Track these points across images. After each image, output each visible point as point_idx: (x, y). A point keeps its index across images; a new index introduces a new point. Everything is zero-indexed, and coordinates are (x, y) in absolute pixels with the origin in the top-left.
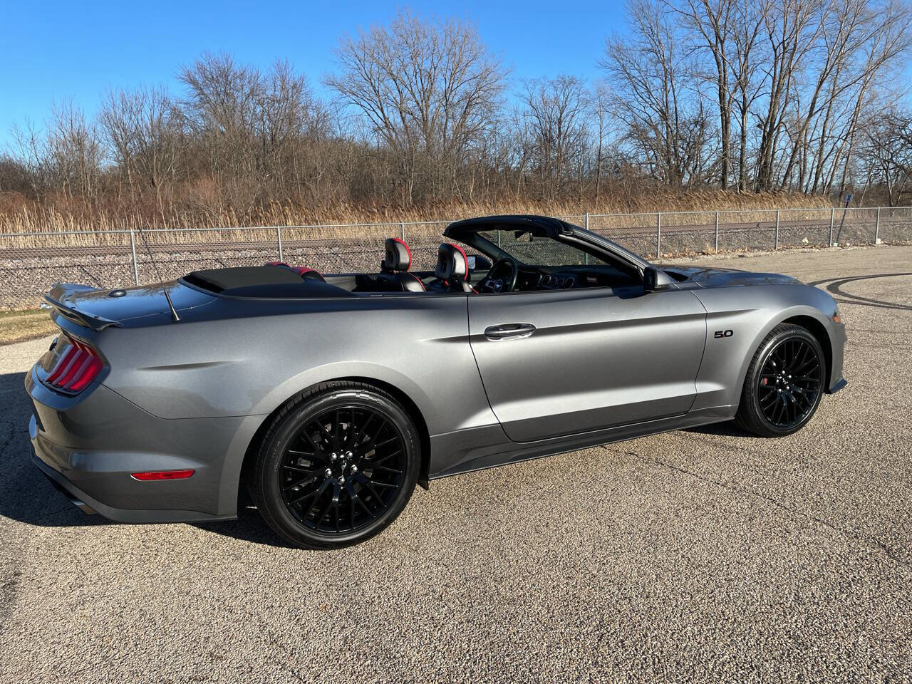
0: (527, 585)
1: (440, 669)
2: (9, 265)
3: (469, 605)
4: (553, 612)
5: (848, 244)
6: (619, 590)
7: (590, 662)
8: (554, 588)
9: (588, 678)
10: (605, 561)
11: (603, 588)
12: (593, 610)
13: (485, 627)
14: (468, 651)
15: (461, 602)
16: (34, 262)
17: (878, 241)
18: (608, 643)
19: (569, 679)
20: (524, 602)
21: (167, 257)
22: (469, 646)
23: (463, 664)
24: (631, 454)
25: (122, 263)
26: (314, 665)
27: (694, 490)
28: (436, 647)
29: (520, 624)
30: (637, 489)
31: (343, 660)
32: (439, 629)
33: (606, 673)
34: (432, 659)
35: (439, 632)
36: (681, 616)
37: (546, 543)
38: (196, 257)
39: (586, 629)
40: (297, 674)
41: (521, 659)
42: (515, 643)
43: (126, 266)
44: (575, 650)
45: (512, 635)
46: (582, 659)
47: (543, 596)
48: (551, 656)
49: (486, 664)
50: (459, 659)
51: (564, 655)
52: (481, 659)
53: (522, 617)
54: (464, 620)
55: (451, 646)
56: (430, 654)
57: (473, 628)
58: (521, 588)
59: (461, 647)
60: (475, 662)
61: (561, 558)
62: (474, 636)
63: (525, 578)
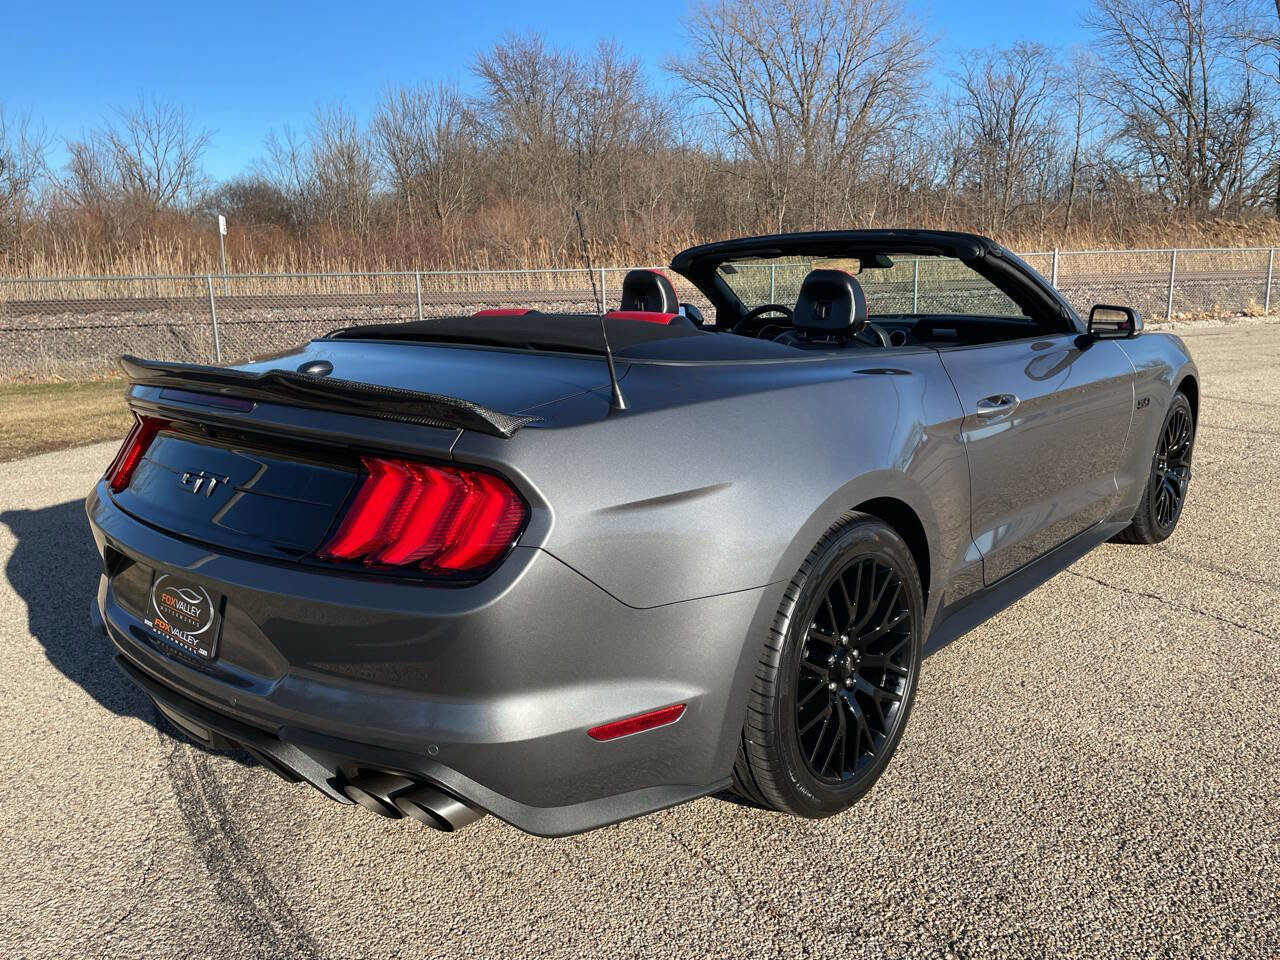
0: (999, 762)
1: (878, 858)
2: (269, 316)
3: (914, 780)
4: (1043, 802)
6: (1147, 783)
7: (1108, 876)
8: (1041, 770)
9: (1107, 897)
10: (1120, 742)
11: (1121, 778)
12: (1106, 806)
13: (940, 810)
14: (918, 840)
15: (900, 774)
16: (298, 313)
18: (1134, 853)
19: (1076, 894)
20: (997, 785)
22: (918, 833)
23: (913, 856)
24: (1150, 596)
26: (700, 831)
27: (1259, 653)
28: (870, 829)
29: (993, 813)
30: (1164, 645)
31: (739, 829)
32: (872, 806)
33: (1135, 894)
34: (865, 842)
35: (873, 809)
36: (1250, 827)
37: (1024, 708)
39: (1098, 830)
40: (678, 838)
41: (1000, 859)
42: (988, 837)
44: (1083, 857)
45: (983, 826)
46: (1095, 870)
47: (1025, 779)
48: (1046, 861)
49: (947, 859)
50: (906, 848)
51: (1065, 861)
52: (938, 851)
53: (996, 804)
54: (907, 798)
55: (891, 830)
56: (862, 836)
57: (923, 810)
58: (991, 765)
59: (906, 832)
60: (930, 855)
61: (1050, 730)
62: (924, 820)
63: (995, 753)
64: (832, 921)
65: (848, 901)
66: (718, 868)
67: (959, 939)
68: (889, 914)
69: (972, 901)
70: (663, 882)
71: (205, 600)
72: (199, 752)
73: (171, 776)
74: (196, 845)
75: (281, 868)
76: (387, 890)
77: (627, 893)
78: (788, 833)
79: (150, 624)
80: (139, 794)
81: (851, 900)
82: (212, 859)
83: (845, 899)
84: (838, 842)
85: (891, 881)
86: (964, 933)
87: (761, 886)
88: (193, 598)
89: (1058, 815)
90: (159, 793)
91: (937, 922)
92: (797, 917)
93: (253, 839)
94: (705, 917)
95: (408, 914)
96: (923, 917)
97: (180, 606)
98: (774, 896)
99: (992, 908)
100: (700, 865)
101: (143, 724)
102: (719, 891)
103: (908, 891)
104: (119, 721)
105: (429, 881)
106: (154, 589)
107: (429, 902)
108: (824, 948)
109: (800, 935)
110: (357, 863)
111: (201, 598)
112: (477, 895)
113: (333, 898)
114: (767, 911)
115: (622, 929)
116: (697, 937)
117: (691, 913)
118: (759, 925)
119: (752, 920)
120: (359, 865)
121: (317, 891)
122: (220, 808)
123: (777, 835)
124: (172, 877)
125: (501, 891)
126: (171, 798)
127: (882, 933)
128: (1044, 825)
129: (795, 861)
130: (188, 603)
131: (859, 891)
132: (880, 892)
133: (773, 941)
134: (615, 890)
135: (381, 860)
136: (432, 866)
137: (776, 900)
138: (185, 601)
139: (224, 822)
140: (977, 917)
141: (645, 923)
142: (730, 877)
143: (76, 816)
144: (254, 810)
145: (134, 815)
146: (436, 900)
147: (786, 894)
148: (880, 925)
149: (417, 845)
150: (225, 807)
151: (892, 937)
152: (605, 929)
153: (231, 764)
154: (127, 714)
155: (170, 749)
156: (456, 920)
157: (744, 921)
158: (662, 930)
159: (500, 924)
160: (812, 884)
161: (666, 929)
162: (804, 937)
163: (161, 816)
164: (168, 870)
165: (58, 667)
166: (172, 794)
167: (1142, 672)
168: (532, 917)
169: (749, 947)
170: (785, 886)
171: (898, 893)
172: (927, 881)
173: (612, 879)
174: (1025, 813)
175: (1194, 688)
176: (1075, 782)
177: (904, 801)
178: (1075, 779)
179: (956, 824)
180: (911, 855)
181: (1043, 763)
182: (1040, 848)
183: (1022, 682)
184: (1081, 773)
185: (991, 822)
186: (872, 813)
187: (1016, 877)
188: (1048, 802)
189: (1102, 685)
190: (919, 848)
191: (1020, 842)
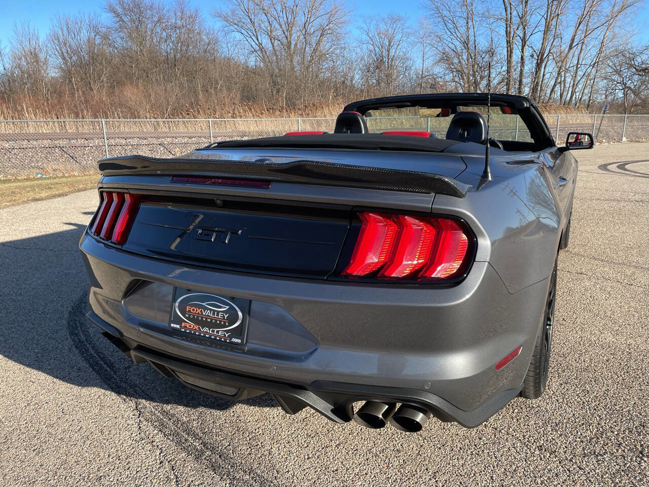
0: (586, 359)
1: (574, 415)
2: (7, 145)
4: (621, 376)
5: (604, 141)
8: (607, 361)
10: (628, 343)
11: (643, 360)
13: (581, 387)
14: (583, 403)
16: (25, 143)
17: (624, 139)
20: (595, 370)
21: (123, 141)
22: (581, 399)
23: (588, 411)
24: (581, 274)
28: (558, 401)
29: (605, 384)
34: (561, 408)
38: (145, 142)
41: (627, 407)
42: (613, 397)
45: (606, 392)
47: (605, 366)
49: (605, 411)
50: (582, 408)
53: (602, 380)
54: (561, 382)
55: (568, 400)
56: (557, 405)
57: (573, 388)
58: (584, 361)
59: (575, 400)
60: (595, 410)
61: (595, 341)
62: (578, 392)
63: (581, 355)
64: (579, 450)
65: (578, 439)
66: (503, 431)
67: (642, 449)
68: (602, 442)
69: (633, 430)
70: (482, 443)
71: (232, 308)
72: (155, 404)
73: (147, 420)
74: (198, 461)
75: (262, 467)
76: (337, 470)
77: (469, 452)
78: (522, 408)
79: (178, 326)
80: (133, 435)
81: (579, 438)
82: (214, 468)
83: (576, 438)
84: (549, 409)
85: (589, 426)
86: (642, 446)
87: (532, 438)
88: (221, 307)
89: (633, 382)
90: (148, 432)
91: (626, 443)
92: (561, 451)
93: (231, 452)
94: (519, 459)
95: (360, 483)
96: (618, 441)
97: (208, 313)
98: (542, 442)
99: (644, 432)
100: (493, 431)
101: (103, 391)
102: (514, 444)
103: (601, 430)
104: (86, 391)
105: (356, 461)
106: (177, 304)
107: (366, 474)
108: (588, 466)
109: (571, 460)
110: (306, 457)
111: (228, 307)
112: (390, 466)
113: (309, 480)
114: (545, 450)
115: (483, 473)
116: (523, 470)
117: (510, 458)
118: (548, 459)
119: (542, 456)
120: (308, 458)
121: (295, 477)
122: (195, 435)
123: (517, 410)
124: (197, 483)
125: (401, 461)
126: (157, 434)
127: (607, 453)
128: (631, 388)
129: (537, 422)
130: (214, 311)
131: (579, 434)
132: (589, 432)
133: (562, 466)
134: (461, 451)
135: (319, 453)
136: (351, 452)
137: (545, 444)
138: (211, 310)
139: (204, 444)
140: (641, 437)
141: (492, 467)
142: (513, 436)
143: (102, 454)
144: (217, 435)
145: (141, 448)
146: (369, 471)
147: (547, 440)
148: (602, 449)
149: (333, 441)
150: (198, 435)
151: (613, 454)
152: (474, 474)
153: (181, 408)
154: (88, 386)
155: (133, 404)
156: (390, 481)
157: (539, 458)
158: (503, 469)
159: (416, 480)
160: (555, 433)
161: (505, 469)
162: (574, 461)
163: (160, 447)
164: (191, 479)
165: (16, 361)
166: (156, 432)
167: (610, 309)
168: (430, 473)
169: (553, 471)
170: (543, 436)
171: (597, 431)
172: (605, 423)
173: (455, 445)
174: (618, 383)
175: (637, 315)
176: (626, 365)
177: (561, 384)
178: (625, 363)
179: (594, 393)
180: (587, 411)
181: (605, 358)
182: (639, 399)
183: (563, 319)
184: (625, 360)
185: (608, 389)
186: (552, 392)
187: (641, 415)
188: (623, 376)
189: (598, 317)
190: (588, 407)
191: (628, 397)
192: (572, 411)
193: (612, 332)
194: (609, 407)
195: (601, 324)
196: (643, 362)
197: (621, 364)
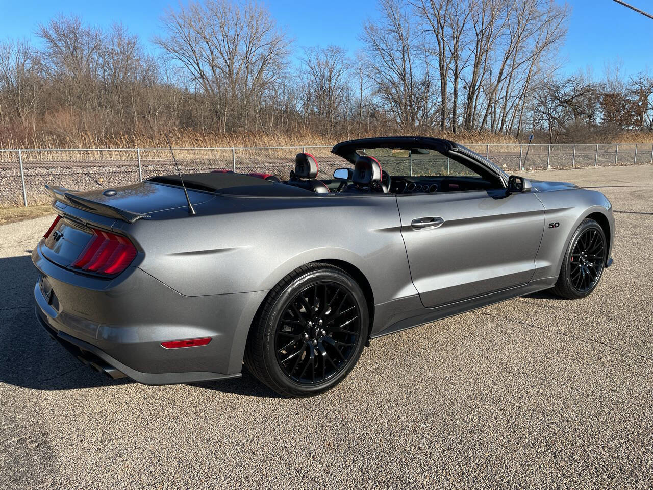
0: (475, 418)
3: (442, 436)
5: (531, 169)
6: (544, 417)
7: (559, 475)
8: (496, 418)
10: (520, 396)
11: (532, 416)
12: (535, 434)
13: (464, 453)
14: (463, 473)
15: (433, 434)
17: (549, 167)
18: (562, 458)
20: (481, 431)
21: (44, 172)
22: (461, 469)
23: (467, 484)
24: (486, 314)
25: (8, 175)
27: (547, 339)
28: (437, 472)
29: (489, 449)
30: (507, 340)
33: (576, 482)
34: (439, 482)
36: (600, 433)
37: (468, 384)
38: (68, 171)
41: (508, 477)
42: (495, 464)
43: (11, 178)
44: (542, 466)
45: (489, 458)
46: (552, 472)
47: (492, 426)
48: (528, 472)
49: (484, 483)
50: (460, 480)
51: (536, 470)
52: (477, 479)
53: (487, 443)
54: (444, 448)
55: (448, 470)
56: (435, 478)
57: (456, 454)
58: (472, 420)
59: (455, 470)
60: (474, 482)
61: (487, 394)
62: (460, 460)
63: (470, 412)
78: (397, 485)
84: (425, 484)
89: (518, 444)
128: (515, 451)
167: (507, 355)
174: (502, 445)
175: (532, 361)
176: (514, 422)
177: (444, 451)
178: (513, 421)
179: (476, 460)
180: (465, 484)
181: (494, 414)
182: (521, 465)
183: (460, 369)
184: (513, 417)
185: (491, 455)
186: (433, 462)
187: (520, 486)
188: (509, 437)
189: (494, 365)
190: (467, 479)
191: (510, 464)
192: (449, 485)
193: (506, 383)
194: (488, 478)
195: (496, 373)
196: (531, 418)
197: (508, 422)
